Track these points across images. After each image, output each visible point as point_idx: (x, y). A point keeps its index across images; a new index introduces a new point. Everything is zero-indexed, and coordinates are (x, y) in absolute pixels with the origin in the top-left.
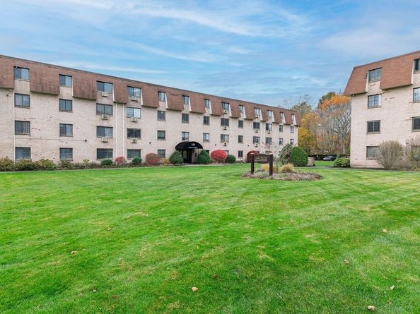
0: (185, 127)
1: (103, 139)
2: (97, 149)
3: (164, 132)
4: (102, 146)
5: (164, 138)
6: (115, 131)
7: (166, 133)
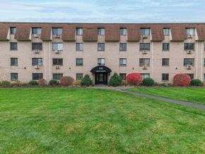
0: (101, 54)
1: (36, 67)
2: (33, 73)
3: (82, 59)
4: (36, 72)
5: (82, 64)
6: (44, 61)
7: (84, 60)
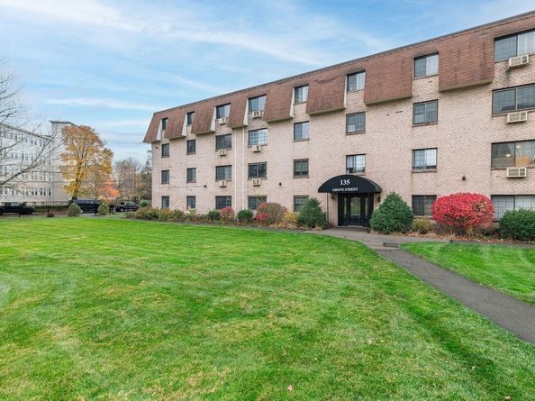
0: (355, 143)
1: (221, 183)
2: (217, 197)
4: (221, 193)
6: (234, 170)
7: (311, 164)
